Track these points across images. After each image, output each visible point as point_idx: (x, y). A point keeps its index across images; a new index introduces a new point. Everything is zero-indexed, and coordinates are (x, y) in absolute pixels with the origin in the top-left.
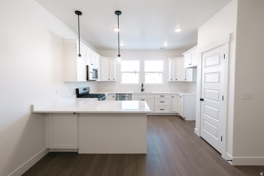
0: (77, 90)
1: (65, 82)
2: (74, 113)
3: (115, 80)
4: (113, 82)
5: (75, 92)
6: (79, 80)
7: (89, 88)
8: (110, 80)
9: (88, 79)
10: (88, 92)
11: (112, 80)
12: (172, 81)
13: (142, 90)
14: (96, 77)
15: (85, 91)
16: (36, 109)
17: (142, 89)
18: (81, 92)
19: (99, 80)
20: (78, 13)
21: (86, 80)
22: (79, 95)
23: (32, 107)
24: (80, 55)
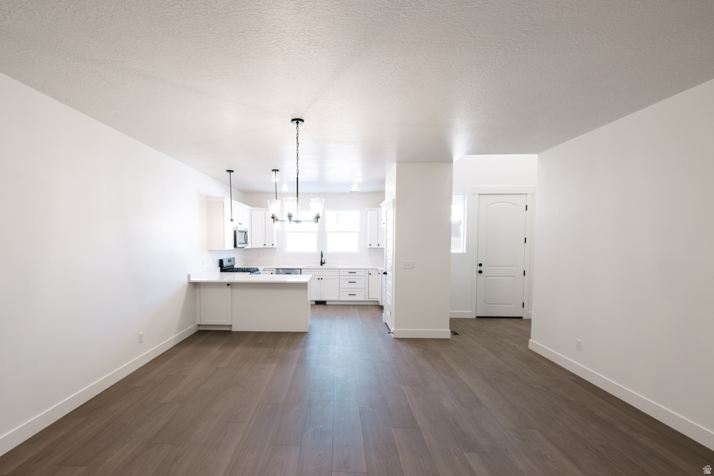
0: (221, 262)
1: (209, 251)
2: (228, 285)
3: (275, 246)
4: (272, 249)
5: (217, 264)
6: (227, 248)
7: (234, 258)
8: (267, 246)
9: (235, 246)
10: (233, 265)
11: (268, 245)
12: (371, 246)
13: (322, 263)
14: (246, 242)
15: (230, 264)
16: (193, 279)
17: (321, 261)
18: (226, 264)
19: (249, 246)
20: (230, 171)
21: (233, 248)
22: (223, 269)
23: (189, 276)
24: (232, 220)
